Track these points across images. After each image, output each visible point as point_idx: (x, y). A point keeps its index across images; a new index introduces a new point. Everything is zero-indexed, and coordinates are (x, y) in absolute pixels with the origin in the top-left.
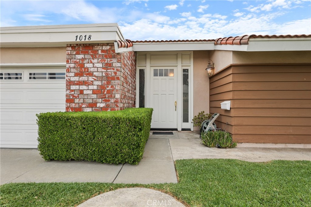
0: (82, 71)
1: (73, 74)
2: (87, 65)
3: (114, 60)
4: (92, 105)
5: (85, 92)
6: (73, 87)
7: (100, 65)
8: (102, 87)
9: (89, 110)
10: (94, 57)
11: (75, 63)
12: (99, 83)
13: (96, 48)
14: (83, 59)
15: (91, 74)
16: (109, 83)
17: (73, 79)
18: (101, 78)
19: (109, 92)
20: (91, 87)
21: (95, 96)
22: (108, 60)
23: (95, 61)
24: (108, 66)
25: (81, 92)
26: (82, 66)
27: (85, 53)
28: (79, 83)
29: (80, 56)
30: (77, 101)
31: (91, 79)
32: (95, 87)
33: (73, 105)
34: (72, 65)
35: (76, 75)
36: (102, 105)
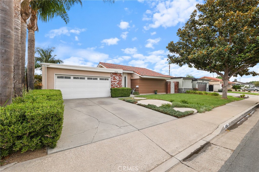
0: (114, 79)
1: (112, 79)
2: (115, 78)
3: (121, 77)
4: (117, 86)
5: (115, 84)
6: (113, 82)
7: (118, 78)
8: (119, 83)
9: (116, 87)
10: (117, 76)
11: (113, 77)
12: (118, 82)
13: (117, 74)
14: (115, 76)
15: (116, 80)
16: (120, 82)
17: (112, 81)
18: (118, 81)
19: (120, 84)
20: (116, 83)
21: (117, 84)
22: (120, 77)
23: (117, 77)
24: (120, 78)
25: (114, 83)
26: (114, 78)
27: (115, 75)
28: (114, 82)
29: (114, 75)
30: (113, 85)
31: (116, 81)
32: (117, 83)
33: (113, 86)
34: (112, 77)
35: (113, 80)
36: (119, 87)
